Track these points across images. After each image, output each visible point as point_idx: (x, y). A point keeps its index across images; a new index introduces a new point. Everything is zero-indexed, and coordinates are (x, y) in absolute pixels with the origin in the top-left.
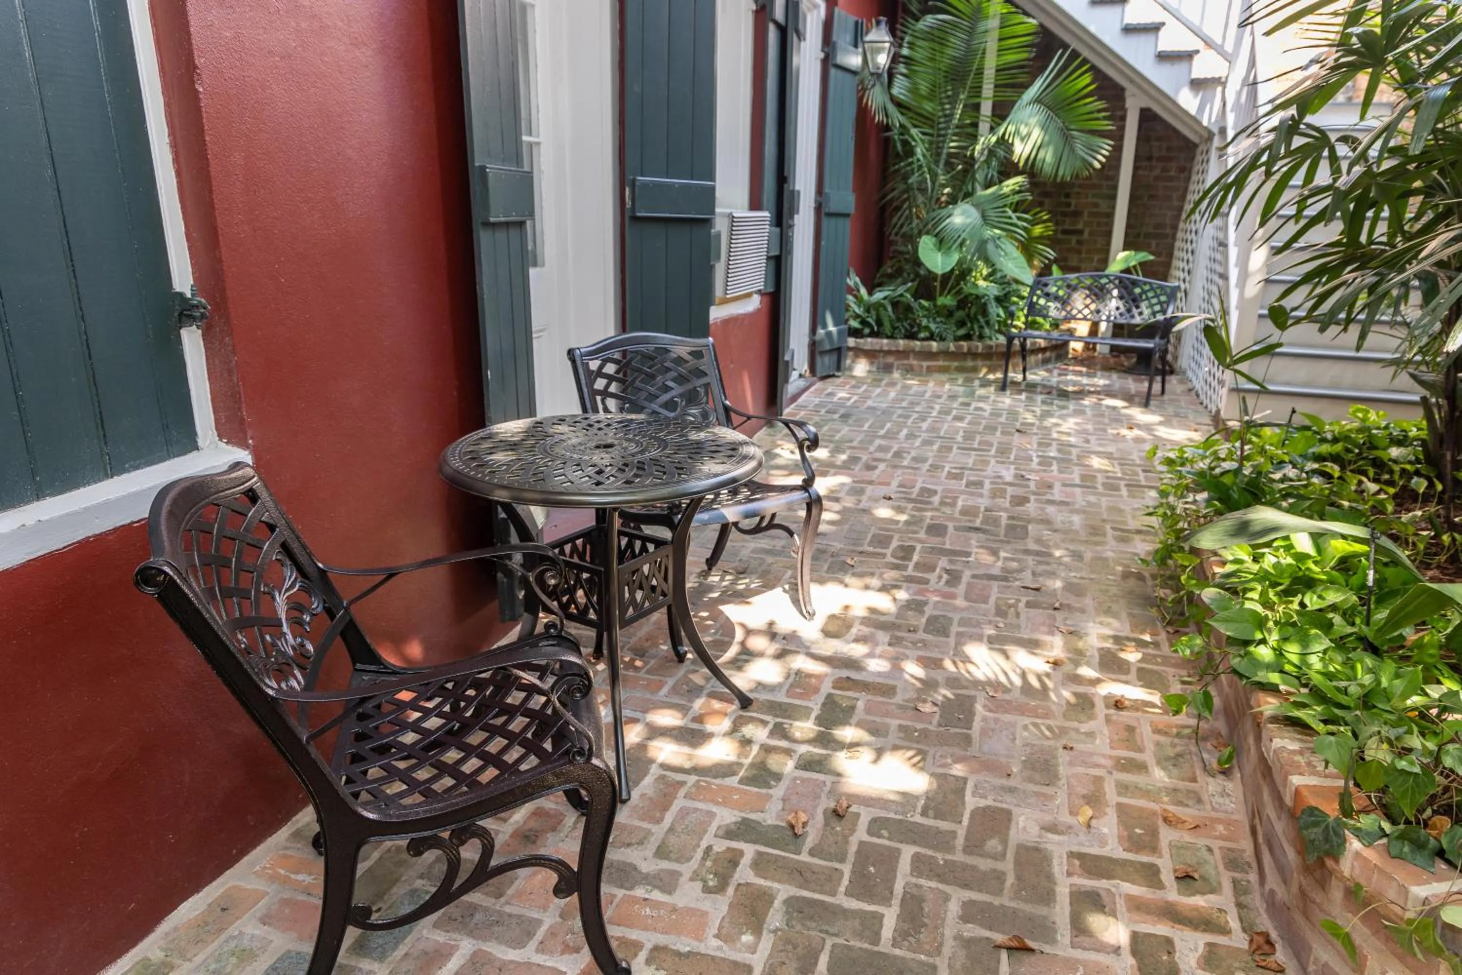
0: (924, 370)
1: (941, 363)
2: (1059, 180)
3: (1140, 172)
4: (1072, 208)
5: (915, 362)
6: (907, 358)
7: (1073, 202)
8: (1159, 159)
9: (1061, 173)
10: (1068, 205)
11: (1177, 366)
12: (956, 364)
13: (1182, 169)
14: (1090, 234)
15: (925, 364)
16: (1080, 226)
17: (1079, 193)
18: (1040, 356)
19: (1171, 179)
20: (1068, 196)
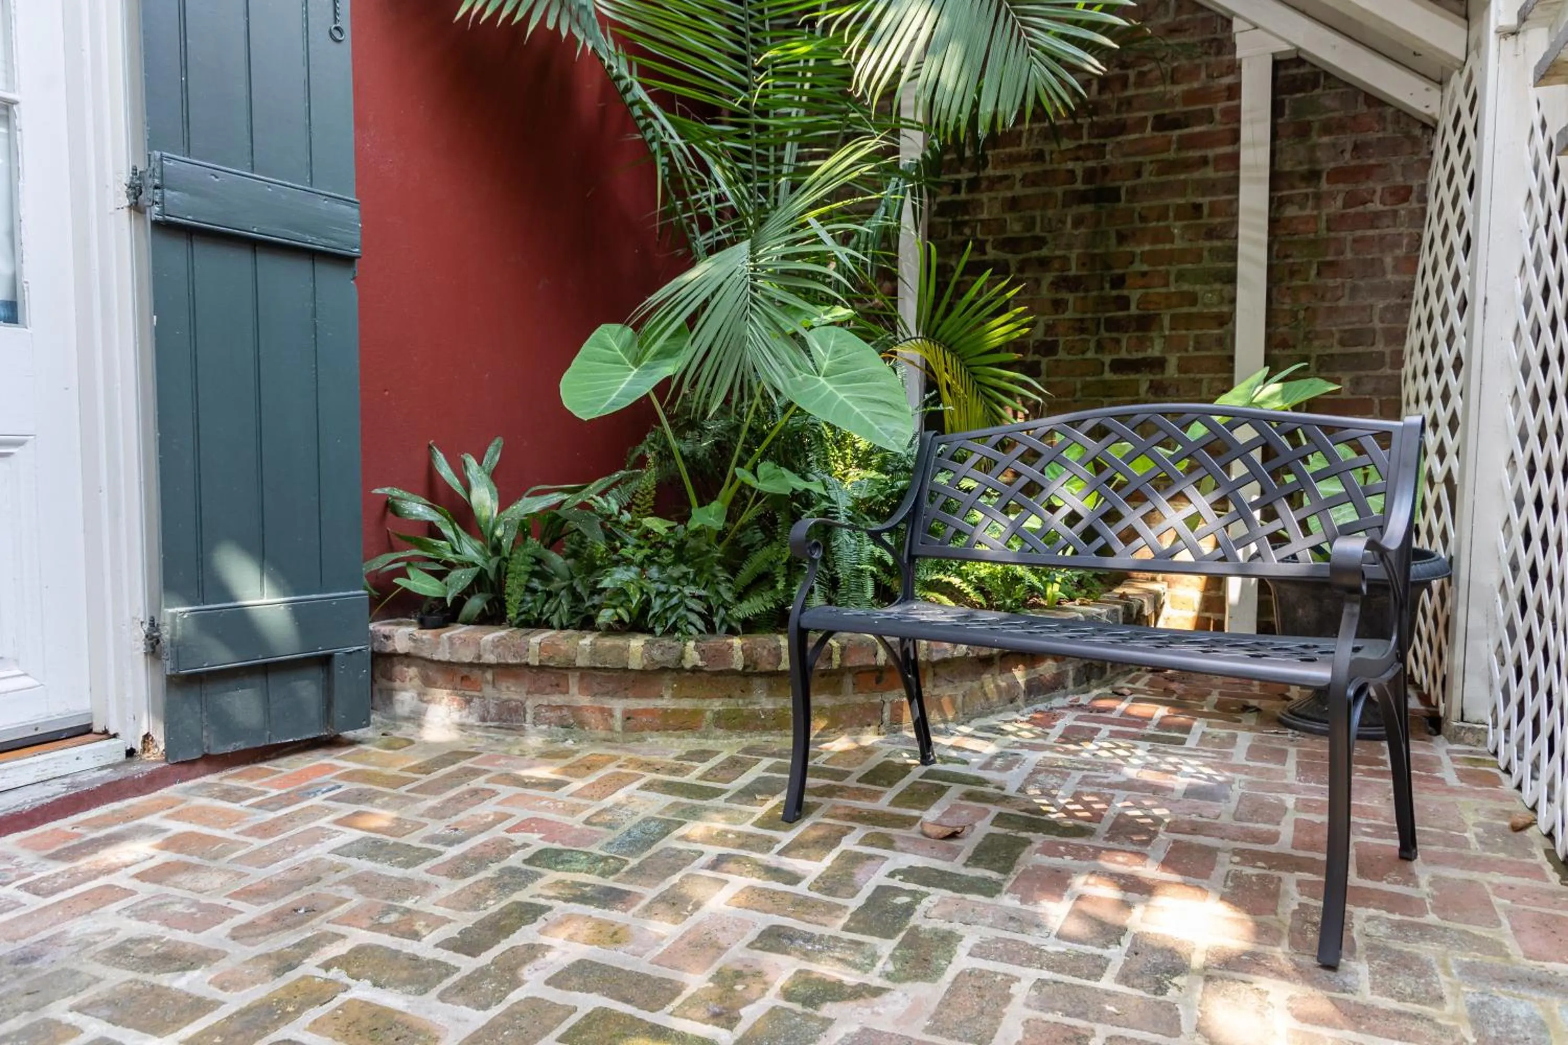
0: (618, 724)
1: (666, 702)
2: (983, 132)
3: (1291, 211)
4: (1133, 310)
5: (584, 701)
6: (560, 687)
7: (1135, 295)
8: (1339, 175)
9: (986, 109)
10: (1124, 303)
11: (1449, 709)
12: (717, 705)
13: (1402, 194)
14: (1181, 369)
15: (618, 706)
16: (1155, 351)
17: (1144, 274)
18: (1020, 675)
19: (1373, 220)
20: (1119, 282)
